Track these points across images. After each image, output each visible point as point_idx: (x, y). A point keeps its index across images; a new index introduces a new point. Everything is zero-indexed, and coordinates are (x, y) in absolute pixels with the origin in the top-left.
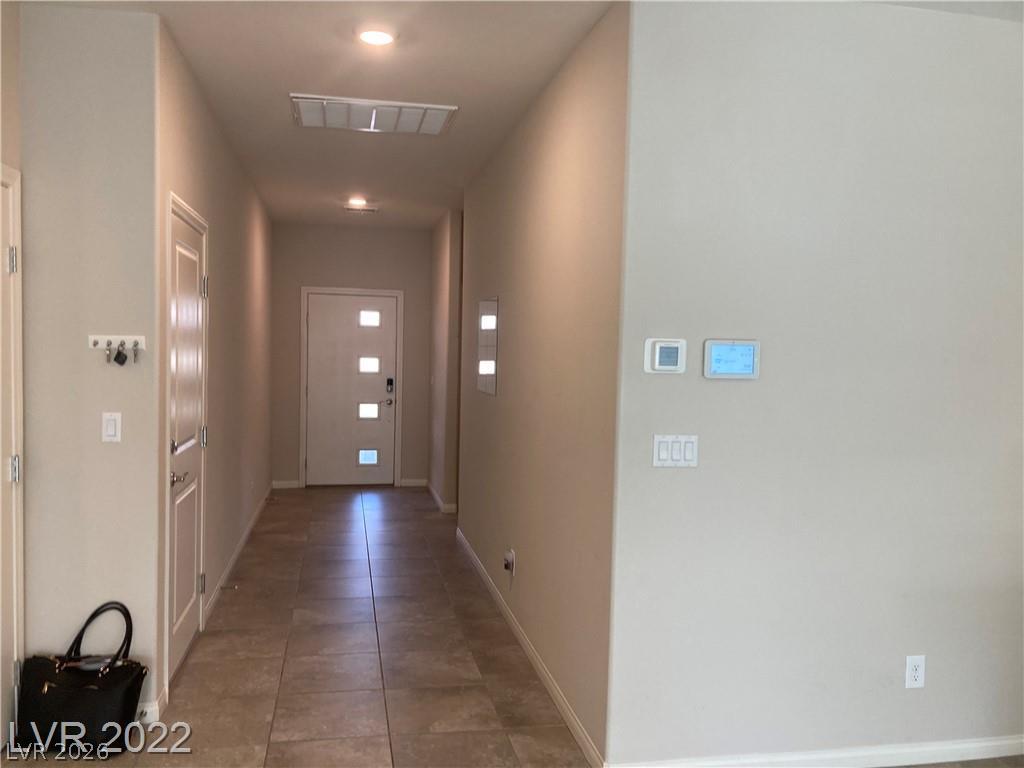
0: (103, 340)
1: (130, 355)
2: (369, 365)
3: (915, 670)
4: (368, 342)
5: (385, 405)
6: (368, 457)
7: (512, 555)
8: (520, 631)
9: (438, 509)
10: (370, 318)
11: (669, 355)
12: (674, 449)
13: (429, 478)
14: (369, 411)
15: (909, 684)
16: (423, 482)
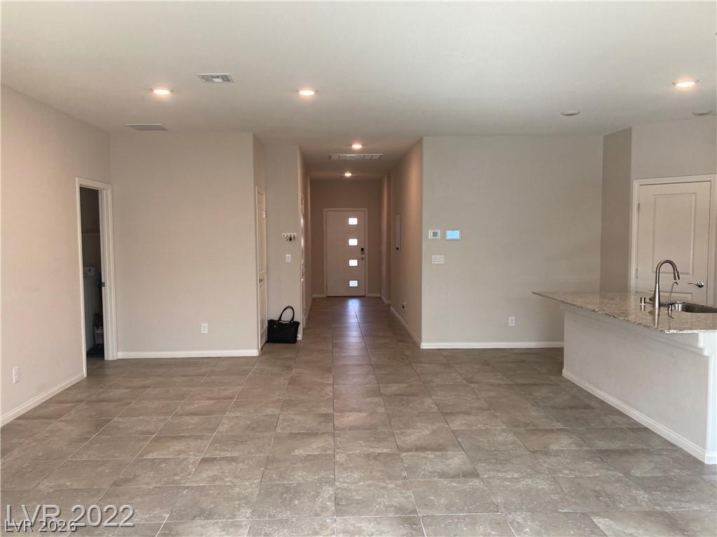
0: (286, 234)
1: (293, 238)
2: (353, 242)
3: (512, 321)
4: (352, 232)
5: (360, 260)
6: (353, 284)
7: (405, 304)
8: (407, 326)
9: (384, 303)
10: (353, 221)
11: (435, 234)
12: (438, 259)
13: (381, 293)
14: (353, 263)
15: (510, 325)
16: (378, 295)
